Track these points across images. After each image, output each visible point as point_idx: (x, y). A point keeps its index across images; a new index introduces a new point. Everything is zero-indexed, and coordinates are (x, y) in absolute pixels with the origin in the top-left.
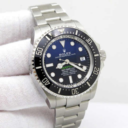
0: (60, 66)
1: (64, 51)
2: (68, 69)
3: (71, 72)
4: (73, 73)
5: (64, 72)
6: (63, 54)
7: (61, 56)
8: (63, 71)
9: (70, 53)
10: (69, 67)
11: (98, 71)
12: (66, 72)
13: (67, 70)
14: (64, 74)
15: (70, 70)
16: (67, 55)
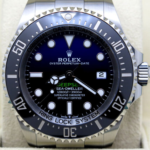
0: (54, 80)
1: (69, 55)
2: (69, 89)
3: (72, 95)
4: (76, 97)
5: (61, 92)
6: (65, 60)
7: (62, 62)
8: (59, 90)
9: (79, 60)
10: (71, 85)
11: (123, 104)
12: (64, 93)
13: (67, 91)
14: (61, 95)
15: (73, 91)
16: (72, 62)
